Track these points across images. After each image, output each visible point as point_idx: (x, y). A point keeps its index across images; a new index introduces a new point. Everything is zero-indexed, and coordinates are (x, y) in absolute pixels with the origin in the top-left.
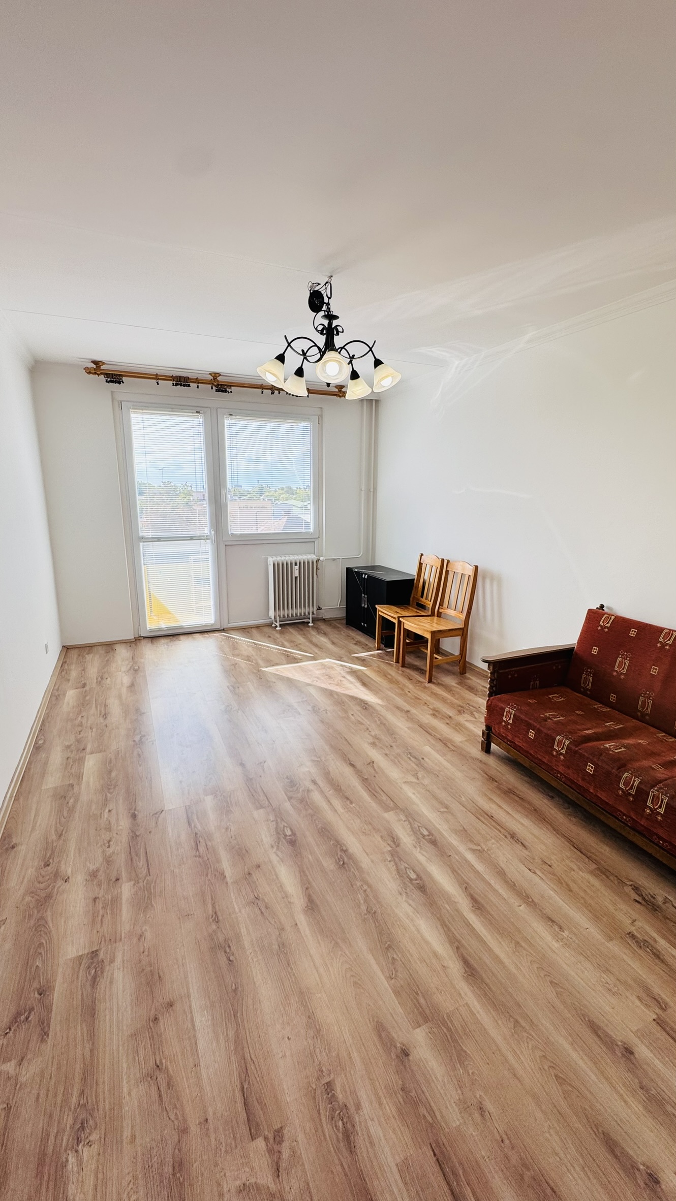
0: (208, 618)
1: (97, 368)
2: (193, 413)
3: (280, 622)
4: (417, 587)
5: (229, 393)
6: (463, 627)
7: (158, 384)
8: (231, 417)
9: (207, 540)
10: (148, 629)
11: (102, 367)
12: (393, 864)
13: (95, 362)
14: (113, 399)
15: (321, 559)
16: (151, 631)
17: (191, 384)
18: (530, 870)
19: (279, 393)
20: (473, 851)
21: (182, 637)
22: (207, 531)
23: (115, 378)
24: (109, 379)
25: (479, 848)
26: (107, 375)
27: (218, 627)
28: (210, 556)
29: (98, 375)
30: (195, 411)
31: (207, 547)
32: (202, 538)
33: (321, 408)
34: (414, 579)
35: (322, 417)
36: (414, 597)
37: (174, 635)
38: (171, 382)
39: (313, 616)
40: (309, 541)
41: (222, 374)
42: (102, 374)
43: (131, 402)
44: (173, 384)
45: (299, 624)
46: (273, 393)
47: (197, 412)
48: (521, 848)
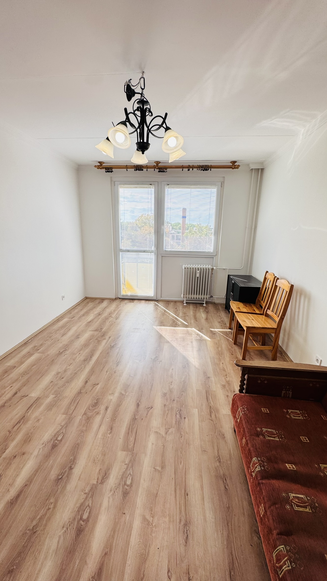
0: (151, 293)
1: (101, 165)
2: (148, 185)
3: (186, 301)
4: (261, 293)
5: (165, 172)
6: (276, 328)
7: (127, 171)
8: (169, 186)
9: (152, 253)
10: (122, 294)
11: (103, 165)
12: (84, 498)
13: (99, 162)
14: (111, 181)
15: (214, 268)
16: (123, 296)
17: (144, 169)
18: (169, 571)
19: (193, 170)
20: (144, 519)
21: (136, 301)
22: (153, 248)
23: (109, 169)
24: (107, 171)
25: (151, 519)
26: (106, 168)
27: (155, 298)
28: (153, 261)
29: (101, 169)
30: (149, 184)
31: (152, 256)
32: (149, 252)
33: (224, 177)
34: (260, 287)
35: (224, 183)
36: (258, 300)
37: (132, 299)
38: (133, 169)
39: (207, 300)
40: (209, 256)
41: (161, 162)
42: (103, 168)
43: (119, 181)
44: (135, 170)
45: (197, 304)
46: (189, 170)
47: (150, 185)
48: (182, 541)
